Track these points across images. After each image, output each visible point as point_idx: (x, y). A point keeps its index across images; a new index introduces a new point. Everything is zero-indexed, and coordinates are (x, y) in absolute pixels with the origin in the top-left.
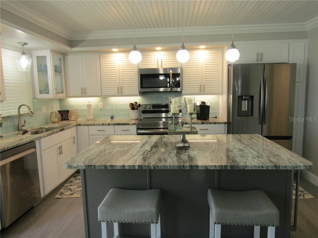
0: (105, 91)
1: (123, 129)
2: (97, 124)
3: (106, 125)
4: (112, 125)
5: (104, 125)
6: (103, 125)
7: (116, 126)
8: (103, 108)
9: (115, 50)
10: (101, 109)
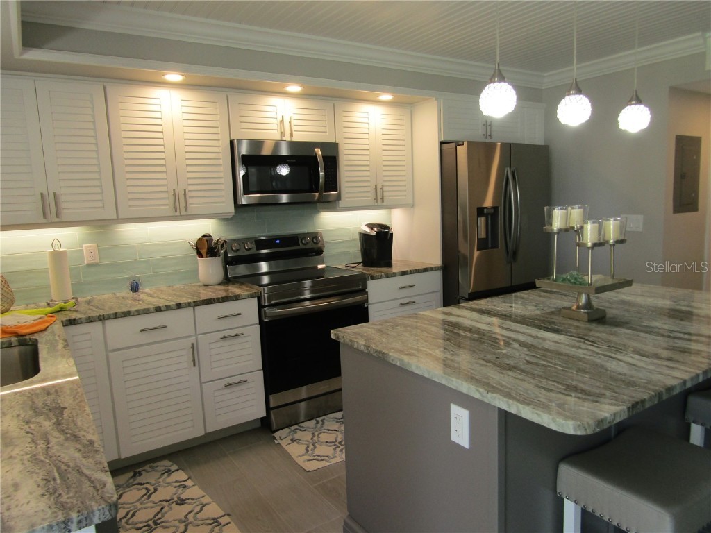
0: (131, 203)
1: (220, 316)
2: (137, 311)
3: (168, 308)
4: (188, 305)
5: (163, 309)
6: (158, 309)
7: (200, 310)
8: (97, 261)
9: (174, 77)
10: (89, 265)
